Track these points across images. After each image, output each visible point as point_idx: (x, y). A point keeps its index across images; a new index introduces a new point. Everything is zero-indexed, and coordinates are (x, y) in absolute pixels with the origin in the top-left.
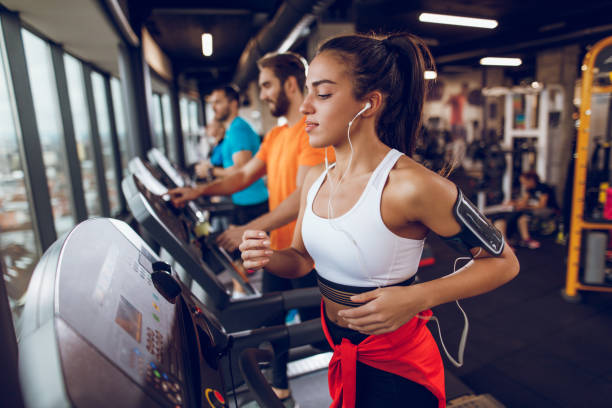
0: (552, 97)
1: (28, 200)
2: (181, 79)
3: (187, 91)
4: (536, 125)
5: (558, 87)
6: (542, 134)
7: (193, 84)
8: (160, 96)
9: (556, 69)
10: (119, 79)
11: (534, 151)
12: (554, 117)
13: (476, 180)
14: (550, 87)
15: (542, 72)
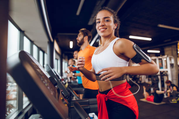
0: (170, 59)
1: (17, 91)
2: (64, 55)
3: (65, 59)
4: (167, 67)
5: (172, 56)
6: (169, 70)
7: (67, 57)
8: (57, 60)
9: (170, 52)
10: (47, 54)
11: (167, 75)
12: (172, 65)
13: (150, 85)
14: (169, 56)
15: (166, 53)
